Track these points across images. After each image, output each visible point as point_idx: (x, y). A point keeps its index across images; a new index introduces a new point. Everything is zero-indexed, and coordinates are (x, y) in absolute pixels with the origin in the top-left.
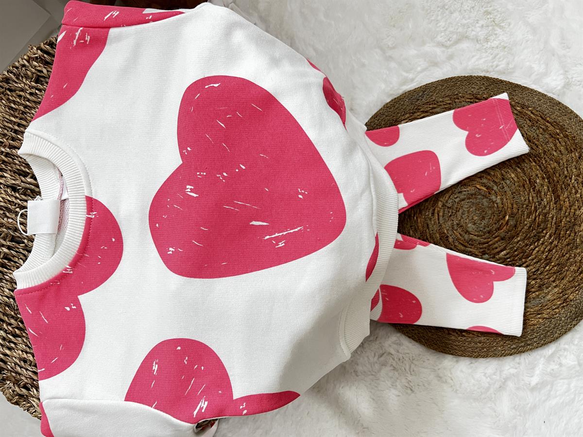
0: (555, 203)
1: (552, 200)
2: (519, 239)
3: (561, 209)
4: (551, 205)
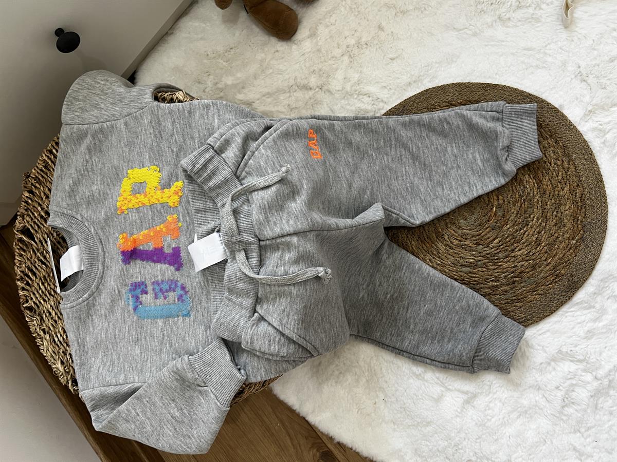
0: (539, 188)
2: (508, 226)
3: (545, 193)
4: (535, 191)
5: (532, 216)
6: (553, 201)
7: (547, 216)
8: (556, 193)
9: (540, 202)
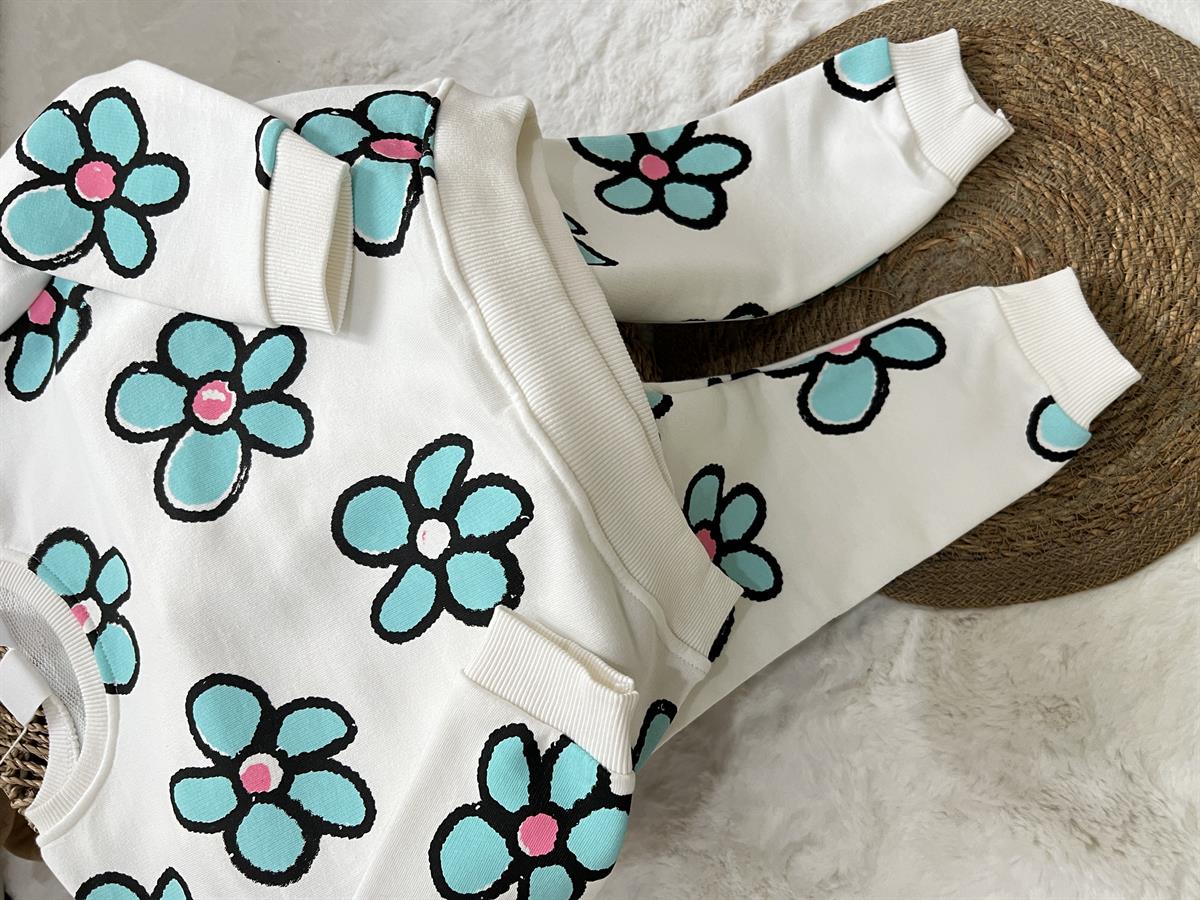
0: (1080, 150)
1: (1067, 151)
4: (1076, 161)
5: (1108, 213)
6: (1129, 155)
7: (1140, 192)
8: (1122, 134)
9: (1104, 176)
